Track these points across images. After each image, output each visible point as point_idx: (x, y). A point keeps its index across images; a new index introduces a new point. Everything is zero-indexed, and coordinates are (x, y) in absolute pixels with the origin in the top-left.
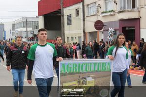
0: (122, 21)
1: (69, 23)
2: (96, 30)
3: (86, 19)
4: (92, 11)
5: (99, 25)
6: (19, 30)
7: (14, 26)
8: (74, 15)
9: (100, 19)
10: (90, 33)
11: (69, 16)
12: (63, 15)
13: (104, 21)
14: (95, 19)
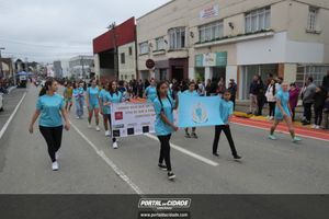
0: (171, 59)
1: (123, 62)
2: (146, 68)
3: (139, 58)
4: (145, 50)
5: (150, 64)
6: (76, 67)
7: (72, 63)
8: (127, 53)
9: (151, 58)
10: (142, 71)
11: (123, 55)
12: (117, 54)
13: (155, 59)
14: (146, 58)
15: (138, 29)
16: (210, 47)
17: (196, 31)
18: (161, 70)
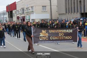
15: (17, 6)
16: (28, 14)
17: (26, 9)
18: (21, 20)
